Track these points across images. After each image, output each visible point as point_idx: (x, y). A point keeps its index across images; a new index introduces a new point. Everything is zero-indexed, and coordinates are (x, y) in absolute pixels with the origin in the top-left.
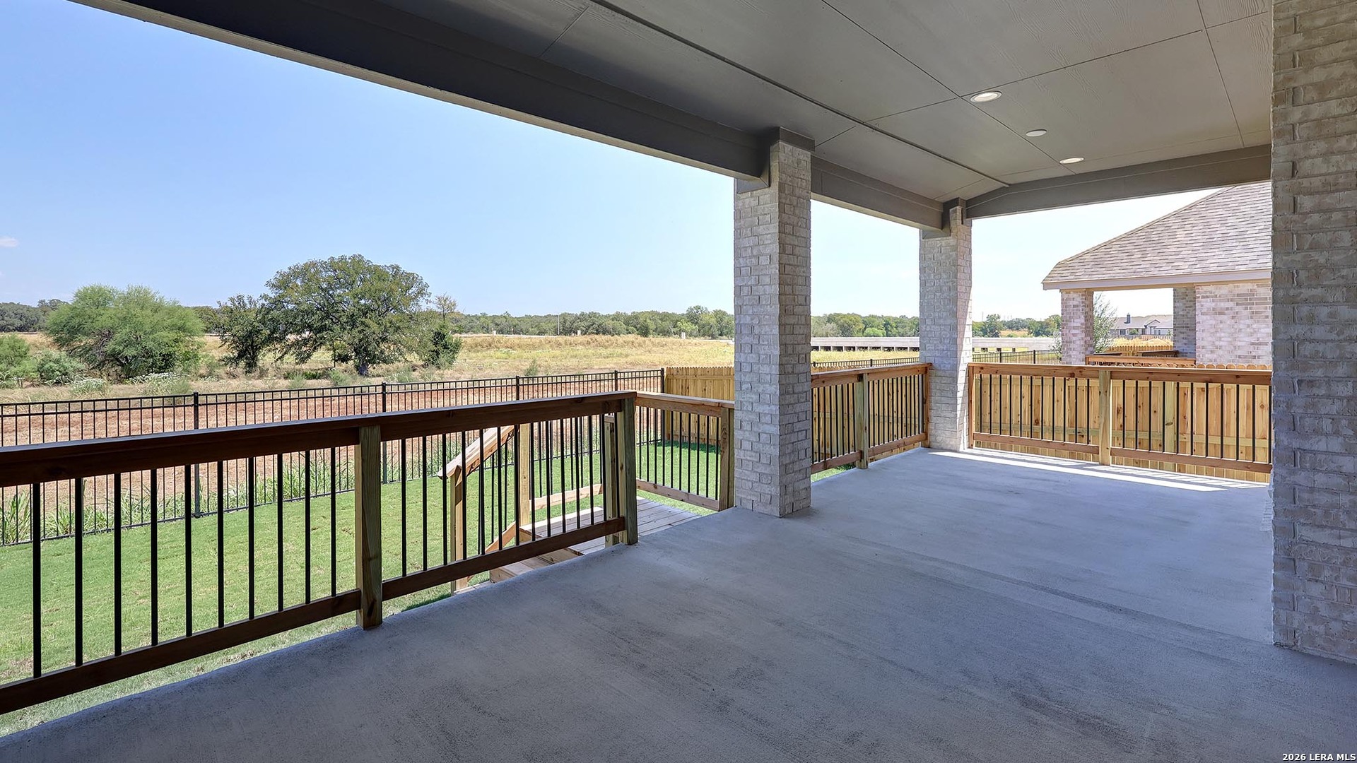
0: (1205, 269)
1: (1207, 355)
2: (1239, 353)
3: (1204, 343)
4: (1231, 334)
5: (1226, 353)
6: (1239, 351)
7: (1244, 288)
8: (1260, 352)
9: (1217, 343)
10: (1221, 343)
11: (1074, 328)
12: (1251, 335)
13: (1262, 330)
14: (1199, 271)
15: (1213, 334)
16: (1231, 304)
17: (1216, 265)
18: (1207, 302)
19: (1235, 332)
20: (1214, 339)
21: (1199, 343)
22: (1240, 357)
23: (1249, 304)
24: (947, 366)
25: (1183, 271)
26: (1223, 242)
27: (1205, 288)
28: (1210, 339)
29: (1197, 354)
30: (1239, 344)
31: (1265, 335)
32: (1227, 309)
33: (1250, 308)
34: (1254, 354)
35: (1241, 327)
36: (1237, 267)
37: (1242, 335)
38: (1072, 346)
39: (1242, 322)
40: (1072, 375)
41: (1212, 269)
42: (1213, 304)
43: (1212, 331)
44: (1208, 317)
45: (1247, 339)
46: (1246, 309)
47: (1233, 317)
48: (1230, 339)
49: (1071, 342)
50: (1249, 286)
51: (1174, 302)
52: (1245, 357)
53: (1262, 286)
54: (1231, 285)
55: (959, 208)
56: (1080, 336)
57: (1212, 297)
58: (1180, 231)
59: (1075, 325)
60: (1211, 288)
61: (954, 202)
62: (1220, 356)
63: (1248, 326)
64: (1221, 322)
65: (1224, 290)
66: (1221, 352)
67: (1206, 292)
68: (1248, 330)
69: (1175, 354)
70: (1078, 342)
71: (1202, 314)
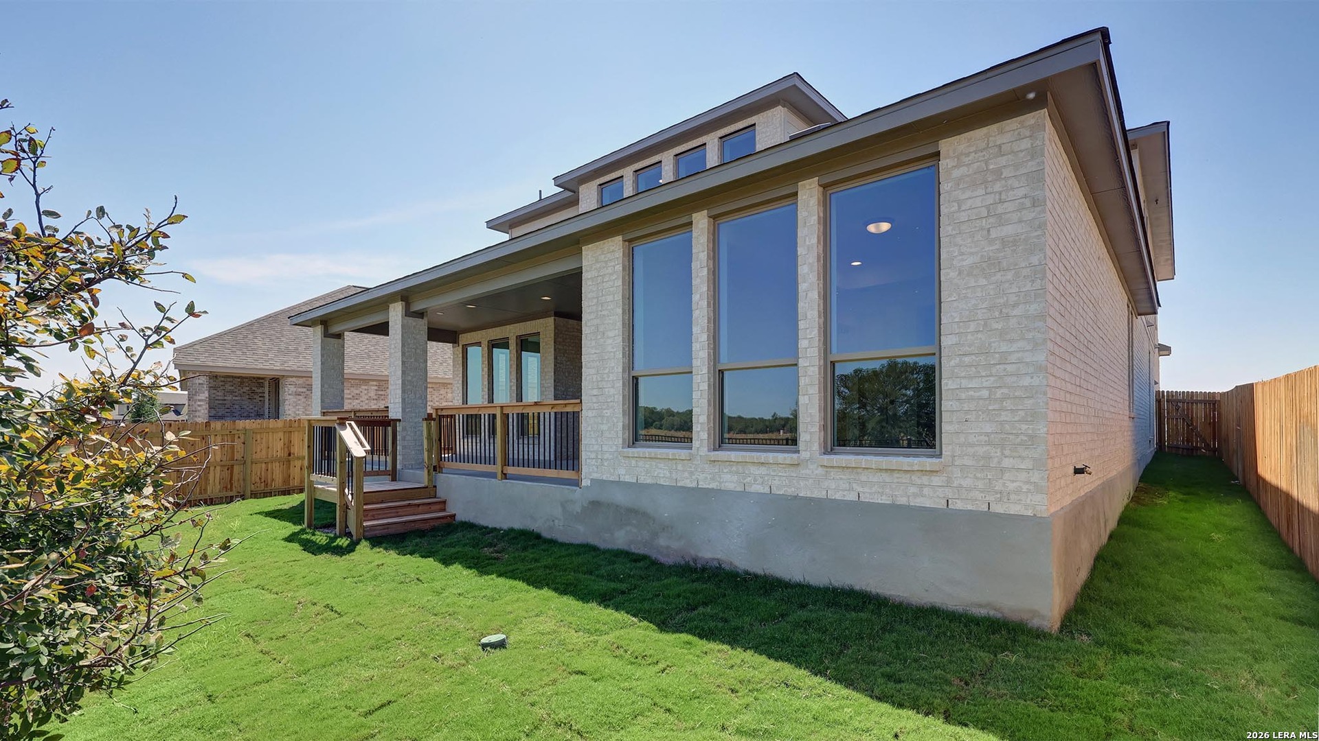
0: (290, 368)
3: (290, 412)
4: (304, 407)
9: (298, 412)
11: (200, 400)
14: (287, 368)
15: (295, 407)
16: (304, 390)
17: (296, 366)
19: (308, 406)
28: (294, 410)
32: (303, 392)
35: (309, 403)
38: (197, 414)
42: (294, 389)
47: (307, 398)
49: (196, 411)
56: (204, 407)
57: (293, 385)
59: (200, 398)
60: (294, 379)
64: (300, 400)
65: (300, 381)
70: (203, 411)
71: (289, 394)
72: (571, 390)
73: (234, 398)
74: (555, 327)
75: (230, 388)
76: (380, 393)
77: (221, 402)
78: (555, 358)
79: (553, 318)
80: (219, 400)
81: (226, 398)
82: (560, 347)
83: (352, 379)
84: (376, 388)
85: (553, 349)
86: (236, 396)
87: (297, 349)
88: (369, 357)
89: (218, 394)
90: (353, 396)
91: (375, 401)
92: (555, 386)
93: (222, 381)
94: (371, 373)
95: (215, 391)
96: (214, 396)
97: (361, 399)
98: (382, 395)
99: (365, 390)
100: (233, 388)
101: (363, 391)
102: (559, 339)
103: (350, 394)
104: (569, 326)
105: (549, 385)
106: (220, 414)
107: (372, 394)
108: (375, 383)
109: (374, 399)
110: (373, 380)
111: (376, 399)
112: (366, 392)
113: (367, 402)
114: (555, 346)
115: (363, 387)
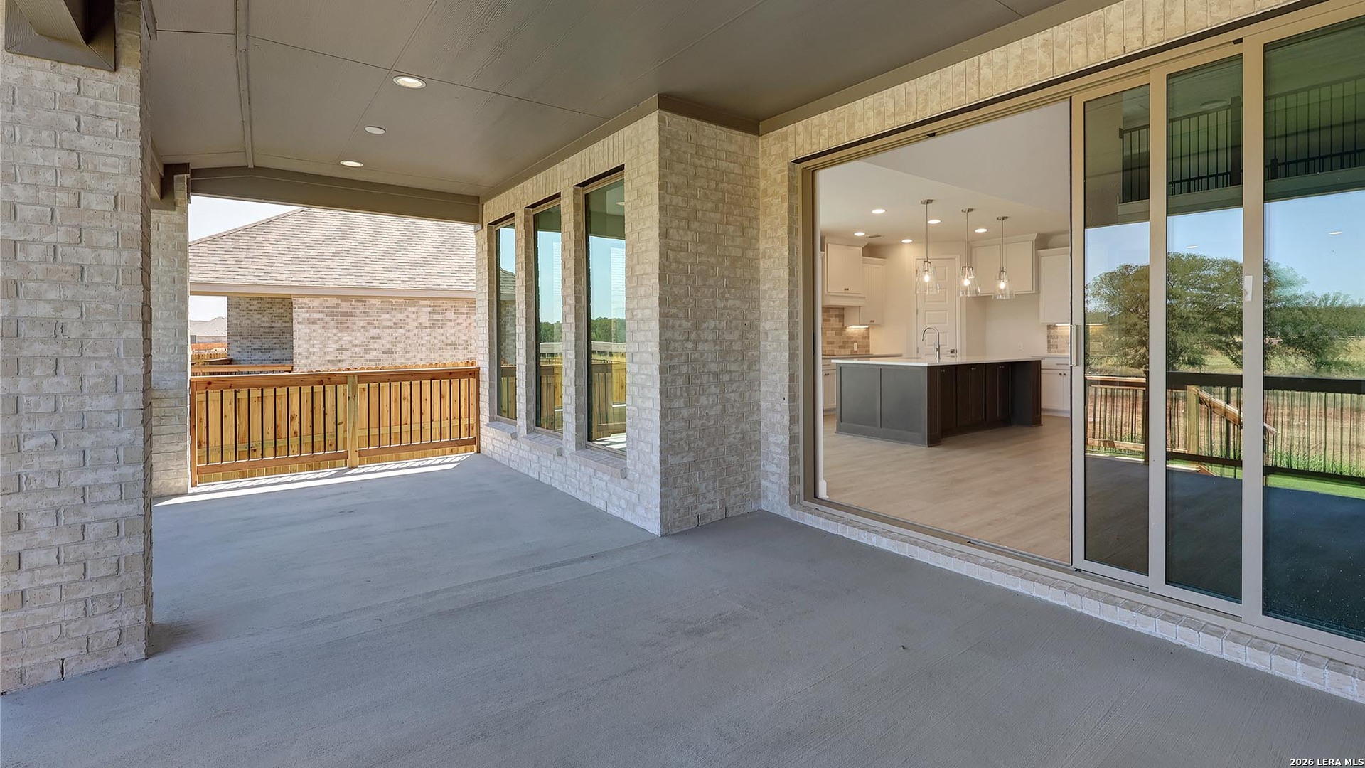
0: (301, 283)
1: (303, 361)
2: (328, 358)
3: (301, 350)
4: (322, 342)
5: (318, 358)
6: (328, 357)
7: (333, 302)
8: (344, 357)
9: (311, 350)
10: (315, 350)
12: (337, 342)
13: (345, 338)
14: (297, 284)
15: (307, 342)
16: (321, 316)
17: (310, 280)
18: (302, 312)
19: (325, 340)
20: (308, 346)
21: (296, 350)
22: (329, 361)
23: (335, 316)
24: (169, 383)
25: (281, 282)
26: (307, 260)
27: (301, 300)
28: (304, 346)
29: (294, 360)
30: (328, 350)
31: (347, 342)
32: (319, 319)
33: (336, 319)
34: (339, 358)
35: (329, 335)
36: (326, 283)
37: (330, 342)
39: (330, 331)
40: (321, 383)
41: (307, 283)
42: (308, 315)
43: (307, 339)
44: (304, 326)
45: (334, 346)
46: (333, 320)
47: (323, 327)
48: (320, 346)
50: (335, 301)
51: (229, 310)
52: (333, 361)
53: (345, 301)
54: (322, 299)
55: (186, 176)
57: (306, 308)
58: (266, 244)
60: (306, 300)
61: (183, 168)
62: (314, 361)
63: (335, 335)
64: (314, 331)
65: (316, 303)
66: (314, 358)
67: (301, 304)
68: (335, 338)
69: (230, 362)
71: (298, 323)
72: (712, 324)
73: (284, 324)
74: (661, 143)
75: (278, 311)
76: (436, 317)
77: (267, 330)
78: (664, 234)
79: (654, 116)
80: (264, 327)
81: (273, 324)
82: (678, 201)
83: (393, 297)
84: (429, 310)
85: (656, 207)
86: (285, 322)
87: (321, 254)
88: (426, 262)
89: (263, 319)
90: (395, 324)
91: (428, 330)
92: (663, 316)
93: (268, 303)
94: (423, 287)
95: (260, 316)
96: (258, 322)
97: (407, 328)
98: (438, 320)
99: (414, 313)
100: (282, 311)
101: (410, 315)
102: (674, 179)
103: (390, 320)
104: (704, 143)
105: (647, 312)
106: (266, 346)
107: (424, 320)
108: (427, 303)
109: (426, 327)
110: (425, 299)
111: (430, 327)
112: (414, 316)
113: (416, 331)
114: (661, 198)
115: (410, 309)
